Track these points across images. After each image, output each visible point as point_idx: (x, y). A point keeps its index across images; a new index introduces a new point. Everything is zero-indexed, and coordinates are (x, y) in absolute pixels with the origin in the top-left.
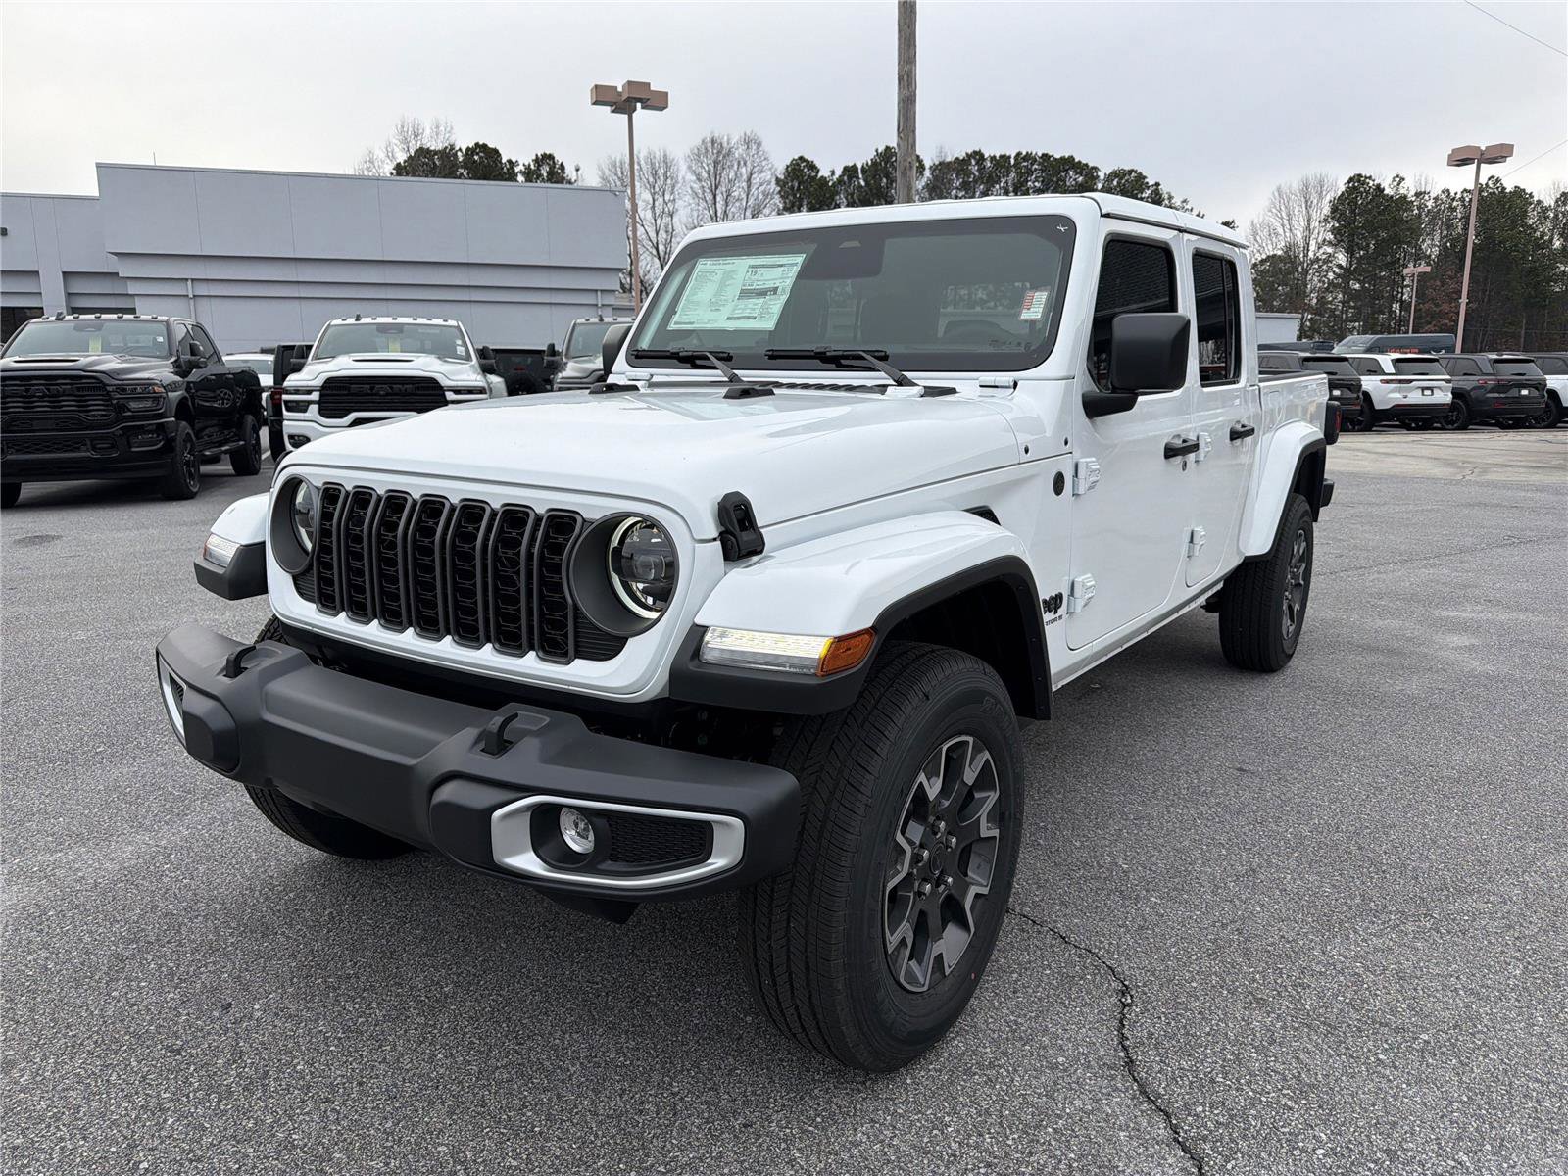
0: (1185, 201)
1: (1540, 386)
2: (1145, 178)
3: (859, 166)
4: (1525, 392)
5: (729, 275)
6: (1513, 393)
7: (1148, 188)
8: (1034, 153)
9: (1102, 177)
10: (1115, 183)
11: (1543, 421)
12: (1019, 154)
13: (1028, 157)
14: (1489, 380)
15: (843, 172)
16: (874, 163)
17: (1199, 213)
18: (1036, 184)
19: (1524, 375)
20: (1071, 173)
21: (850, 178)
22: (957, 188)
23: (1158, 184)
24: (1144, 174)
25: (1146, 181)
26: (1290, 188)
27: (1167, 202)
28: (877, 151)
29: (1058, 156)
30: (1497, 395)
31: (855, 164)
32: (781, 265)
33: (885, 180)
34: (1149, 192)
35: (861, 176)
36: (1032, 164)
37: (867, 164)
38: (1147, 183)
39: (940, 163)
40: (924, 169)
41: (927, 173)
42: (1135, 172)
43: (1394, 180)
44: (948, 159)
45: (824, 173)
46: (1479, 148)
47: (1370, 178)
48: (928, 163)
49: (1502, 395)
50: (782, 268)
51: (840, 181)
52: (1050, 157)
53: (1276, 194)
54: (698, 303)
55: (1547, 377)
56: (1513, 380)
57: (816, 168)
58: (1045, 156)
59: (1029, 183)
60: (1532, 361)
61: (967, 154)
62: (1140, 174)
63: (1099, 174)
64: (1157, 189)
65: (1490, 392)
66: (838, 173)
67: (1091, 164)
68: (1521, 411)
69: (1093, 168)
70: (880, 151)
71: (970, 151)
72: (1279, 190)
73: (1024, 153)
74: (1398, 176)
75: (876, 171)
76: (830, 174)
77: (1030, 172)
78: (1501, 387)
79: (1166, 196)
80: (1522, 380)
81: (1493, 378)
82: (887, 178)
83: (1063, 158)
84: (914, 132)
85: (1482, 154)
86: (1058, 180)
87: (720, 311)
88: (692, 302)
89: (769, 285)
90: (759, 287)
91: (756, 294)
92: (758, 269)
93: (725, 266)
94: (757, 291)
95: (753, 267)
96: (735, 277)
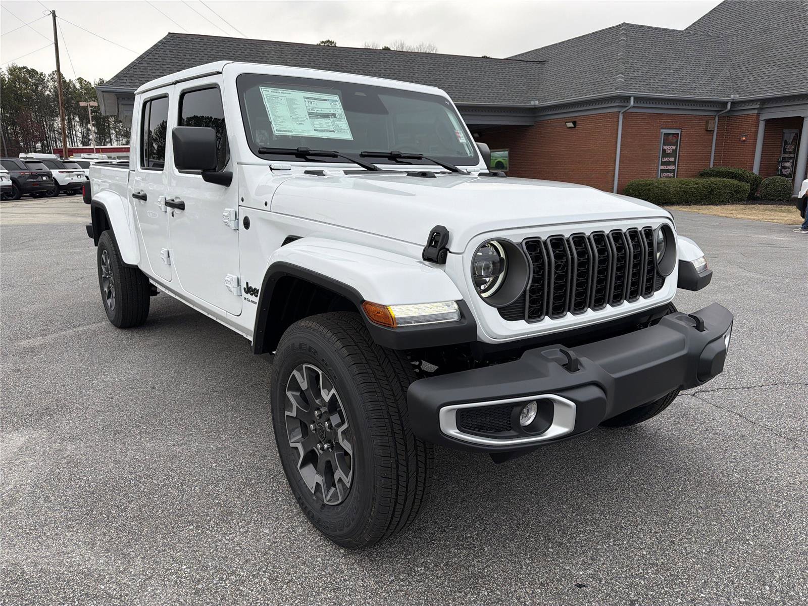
1: (49, 175)
4: (44, 178)
5: (291, 101)
6: (39, 179)
11: (52, 193)
14: (26, 172)
19: (41, 169)
30: (32, 180)
49: (35, 180)
50: (328, 102)
54: (283, 118)
55: (52, 170)
56: (38, 172)
60: (42, 162)
65: (28, 179)
68: (43, 188)
78: (33, 176)
80: (41, 172)
81: (28, 171)
87: (303, 124)
88: (279, 117)
89: (327, 111)
90: (320, 112)
91: (321, 116)
92: (312, 100)
93: (285, 95)
94: (321, 114)
95: (307, 98)
96: (298, 103)
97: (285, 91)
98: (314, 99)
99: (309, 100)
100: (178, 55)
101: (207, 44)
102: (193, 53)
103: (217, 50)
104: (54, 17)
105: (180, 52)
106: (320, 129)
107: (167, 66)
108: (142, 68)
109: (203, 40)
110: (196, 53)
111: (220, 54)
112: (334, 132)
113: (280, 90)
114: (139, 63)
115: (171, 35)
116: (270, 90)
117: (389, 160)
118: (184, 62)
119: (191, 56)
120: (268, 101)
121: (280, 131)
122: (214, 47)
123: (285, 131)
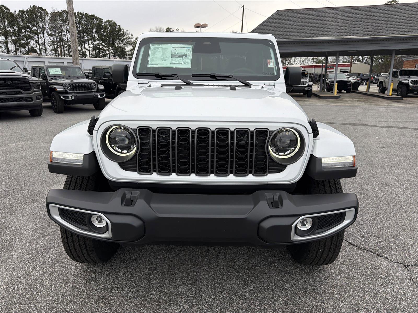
0: (127, 31)
2: (116, 23)
3: (25, 11)
5: (165, 50)
7: (117, 26)
8: (83, 13)
9: (104, 22)
10: (108, 24)
12: (78, 12)
13: (81, 14)
15: (19, 12)
16: (30, 10)
17: (131, 34)
18: (85, 22)
20: (95, 20)
21: (22, 14)
22: (60, 21)
23: (119, 25)
24: (115, 22)
25: (116, 24)
26: (153, 29)
27: (122, 30)
28: (30, 6)
29: (90, 14)
31: (23, 10)
32: (185, 48)
33: (35, 16)
34: (117, 27)
35: (26, 14)
36: (83, 16)
37: (28, 10)
38: (117, 25)
39: (53, 13)
40: (48, 14)
41: (49, 15)
42: (113, 21)
43: (177, 30)
44: (56, 11)
45: (12, 11)
46: (201, 24)
47: (171, 29)
48: (49, 12)
50: (185, 49)
51: (18, 15)
52: (88, 14)
53: (150, 31)
54: (156, 58)
57: (9, 9)
58: (86, 14)
59: (83, 22)
61: (62, 11)
62: (114, 22)
63: (103, 21)
64: (120, 27)
66: (17, 12)
67: (100, 18)
69: (101, 19)
70: (31, 6)
71: (63, 10)
72: (150, 30)
73: (80, 12)
74: (177, 29)
75: (31, 13)
76: (14, 12)
77: (83, 18)
79: (122, 29)
82: (35, 15)
83: (92, 15)
84: (72, 3)
85: (201, 26)
86: (91, 21)
87: (166, 61)
88: (154, 58)
89: (182, 54)
90: (179, 54)
91: (178, 56)
92: (176, 49)
93: (162, 47)
94: (178, 55)
95: (173, 47)
96: (168, 50)
97: (163, 45)
98: (178, 48)
99: (174, 49)
100: (279, 21)
101: (295, 13)
102: (287, 19)
103: (299, 16)
104: (244, 8)
105: (281, 19)
106: (174, 63)
107: (272, 27)
108: (260, 29)
109: (294, 11)
110: (288, 19)
111: (300, 18)
112: (182, 64)
113: (160, 45)
114: (259, 27)
115: (279, 11)
116: (155, 45)
117: (211, 78)
118: (281, 24)
119: (285, 21)
120: (152, 50)
121: (152, 65)
122: (299, 14)
123: (154, 65)
